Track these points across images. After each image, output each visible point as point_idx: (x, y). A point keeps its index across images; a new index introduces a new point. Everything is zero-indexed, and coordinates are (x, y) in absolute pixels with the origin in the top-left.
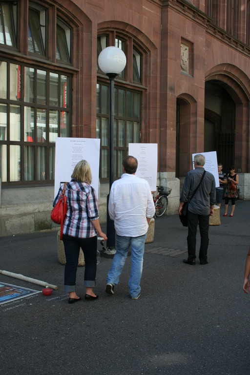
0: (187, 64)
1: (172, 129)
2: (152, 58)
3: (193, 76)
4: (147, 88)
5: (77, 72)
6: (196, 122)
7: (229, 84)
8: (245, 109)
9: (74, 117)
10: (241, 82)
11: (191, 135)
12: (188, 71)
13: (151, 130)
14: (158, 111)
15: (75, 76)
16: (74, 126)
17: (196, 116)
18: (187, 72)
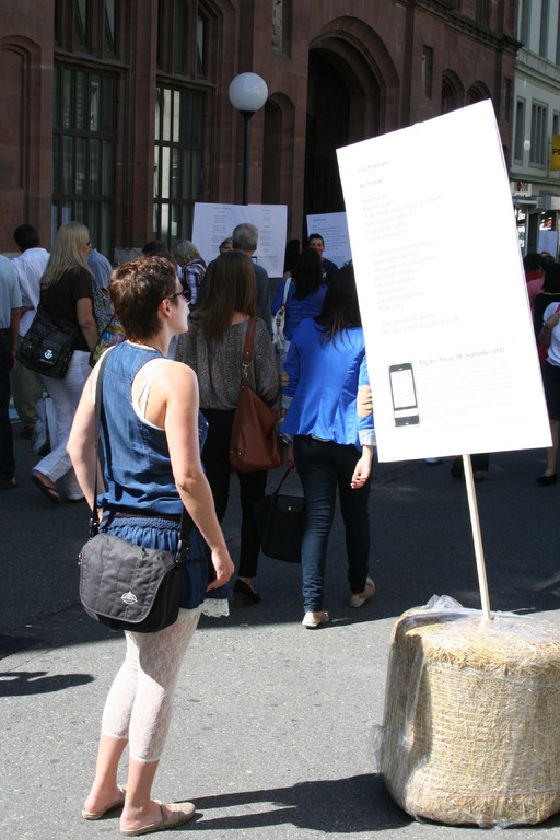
0: (279, 32)
1: (257, 164)
2: (225, 28)
3: (290, 56)
4: (217, 86)
5: (126, 70)
6: (291, 147)
7: (342, 54)
8: (369, 105)
9: (120, 147)
10: (366, 50)
11: (283, 173)
12: (281, 45)
13: (221, 166)
14: (234, 130)
15: (122, 76)
16: (119, 164)
17: (293, 136)
18: (279, 49)
